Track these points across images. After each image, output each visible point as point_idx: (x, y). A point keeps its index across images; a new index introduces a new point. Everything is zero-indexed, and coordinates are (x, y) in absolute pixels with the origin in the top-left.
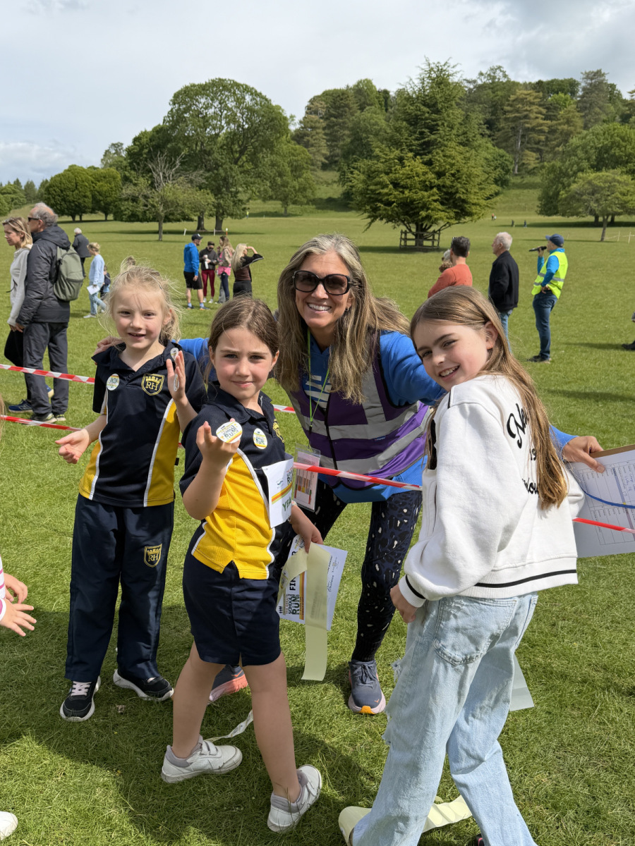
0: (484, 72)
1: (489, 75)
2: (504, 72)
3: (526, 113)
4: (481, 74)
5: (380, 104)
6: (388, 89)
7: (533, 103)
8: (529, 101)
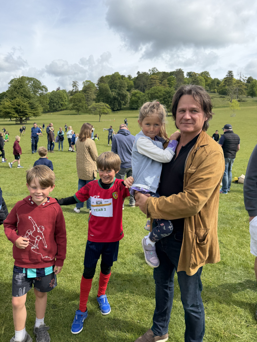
1: (152, 70)
3: (154, 82)
7: (157, 79)
8: (155, 79)
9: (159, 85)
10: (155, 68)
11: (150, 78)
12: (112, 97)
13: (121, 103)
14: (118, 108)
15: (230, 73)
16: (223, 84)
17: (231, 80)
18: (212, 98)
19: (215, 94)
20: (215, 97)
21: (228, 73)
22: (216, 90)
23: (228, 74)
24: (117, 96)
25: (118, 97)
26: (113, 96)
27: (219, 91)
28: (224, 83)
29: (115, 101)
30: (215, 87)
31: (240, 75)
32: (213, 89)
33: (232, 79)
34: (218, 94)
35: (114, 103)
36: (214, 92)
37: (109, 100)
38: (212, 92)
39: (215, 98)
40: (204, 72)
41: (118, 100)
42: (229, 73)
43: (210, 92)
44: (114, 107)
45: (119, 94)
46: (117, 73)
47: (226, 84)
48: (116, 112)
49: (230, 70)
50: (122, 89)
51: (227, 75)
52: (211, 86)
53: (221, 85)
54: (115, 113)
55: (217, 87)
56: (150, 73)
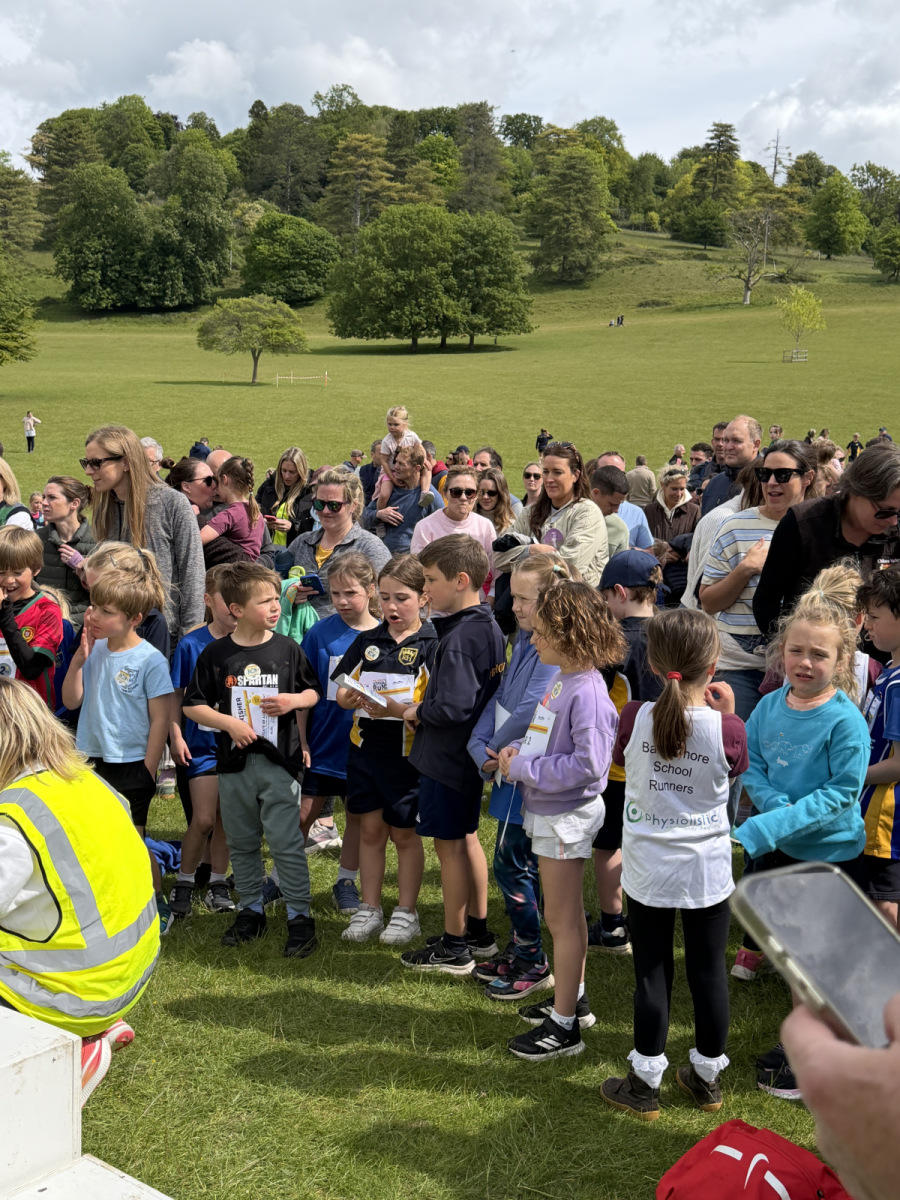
0: (322, 94)
2: (354, 96)
3: (363, 169)
7: (373, 154)
8: (366, 151)
9: (388, 183)
10: (345, 88)
11: (342, 144)
12: (149, 237)
13: (201, 272)
14: (183, 296)
15: (723, 131)
16: (690, 190)
17: (726, 169)
18: (652, 263)
19: (655, 235)
20: (661, 256)
21: (712, 135)
22: (654, 215)
23: (715, 141)
24: (176, 236)
25: (181, 242)
26: (158, 235)
27: (668, 220)
28: (693, 184)
29: (165, 262)
30: (649, 202)
31: (773, 151)
32: (637, 210)
33: (732, 165)
34: (668, 235)
35: (163, 269)
36: (648, 227)
37: (132, 254)
38: (637, 227)
39: (664, 262)
40: (593, 121)
41: (179, 254)
42: (717, 137)
43: (629, 227)
44: (165, 294)
45: (187, 226)
46: (136, 101)
47: (705, 187)
48: (173, 316)
49: (724, 122)
50: (206, 200)
51: (710, 142)
52: (631, 195)
53: (680, 190)
54: (170, 322)
55: (657, 202)
56: (322, 113)
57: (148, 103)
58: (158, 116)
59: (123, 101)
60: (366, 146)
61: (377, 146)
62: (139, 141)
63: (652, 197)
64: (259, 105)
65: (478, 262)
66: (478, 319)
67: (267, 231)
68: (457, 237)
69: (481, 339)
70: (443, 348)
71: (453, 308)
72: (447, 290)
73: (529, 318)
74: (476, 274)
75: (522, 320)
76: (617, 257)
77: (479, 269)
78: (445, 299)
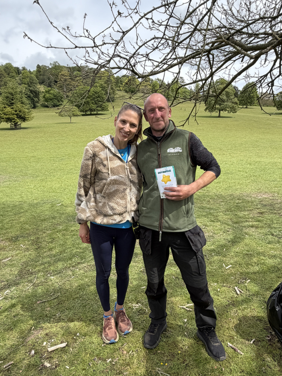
0: (52, 63)
1: (54, 64)
2: (59, 64)
4: (51, 64)
5: (16, 73)
6: (18, 67)
7: (67, 76)
10: (57, 62)
11: (60, 74)
17: (134, 79)
22: (121, 88)
27: (124, 89)
32: (117, 87)
34: (125, 92)
36: (120, 90)
45: (31, 91)
46: (10, 64)
50: (34, 86)
55: (121, 85)
56: (52, 67)
57: (12, 64)
58: (15, 68)
59: (7, 64)
60: (66, 74)
61: (68, 74)
62: (13, 73)
63: (120, 84)
64: (38, 65)
65: (97, 98)
66: (99, 109)
67: (48, 92)
68: (93, 93)
69: (99, 112)
70: (91, 115)
71: (94, 107)
72: (92, 103)
73: (108, 108)
74: (98, 100)
75: (107, 108)
76: (118, 96)
77: (98, 99)
78: (92, 105)
